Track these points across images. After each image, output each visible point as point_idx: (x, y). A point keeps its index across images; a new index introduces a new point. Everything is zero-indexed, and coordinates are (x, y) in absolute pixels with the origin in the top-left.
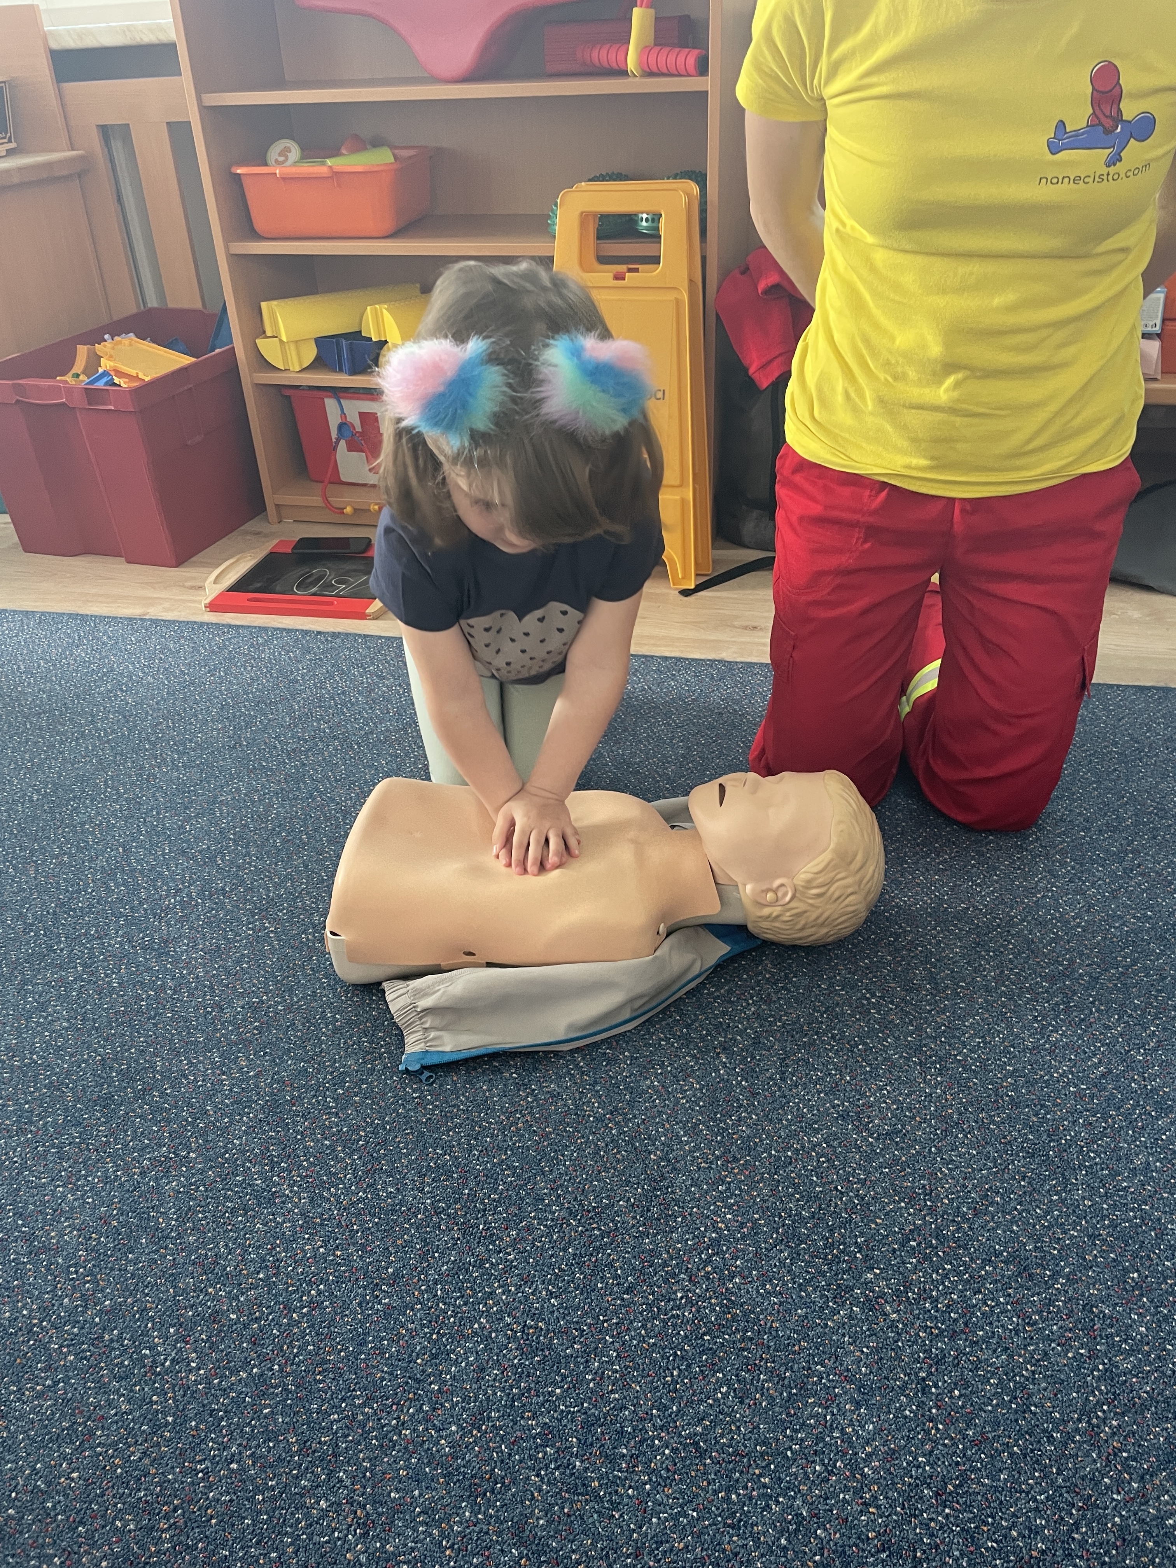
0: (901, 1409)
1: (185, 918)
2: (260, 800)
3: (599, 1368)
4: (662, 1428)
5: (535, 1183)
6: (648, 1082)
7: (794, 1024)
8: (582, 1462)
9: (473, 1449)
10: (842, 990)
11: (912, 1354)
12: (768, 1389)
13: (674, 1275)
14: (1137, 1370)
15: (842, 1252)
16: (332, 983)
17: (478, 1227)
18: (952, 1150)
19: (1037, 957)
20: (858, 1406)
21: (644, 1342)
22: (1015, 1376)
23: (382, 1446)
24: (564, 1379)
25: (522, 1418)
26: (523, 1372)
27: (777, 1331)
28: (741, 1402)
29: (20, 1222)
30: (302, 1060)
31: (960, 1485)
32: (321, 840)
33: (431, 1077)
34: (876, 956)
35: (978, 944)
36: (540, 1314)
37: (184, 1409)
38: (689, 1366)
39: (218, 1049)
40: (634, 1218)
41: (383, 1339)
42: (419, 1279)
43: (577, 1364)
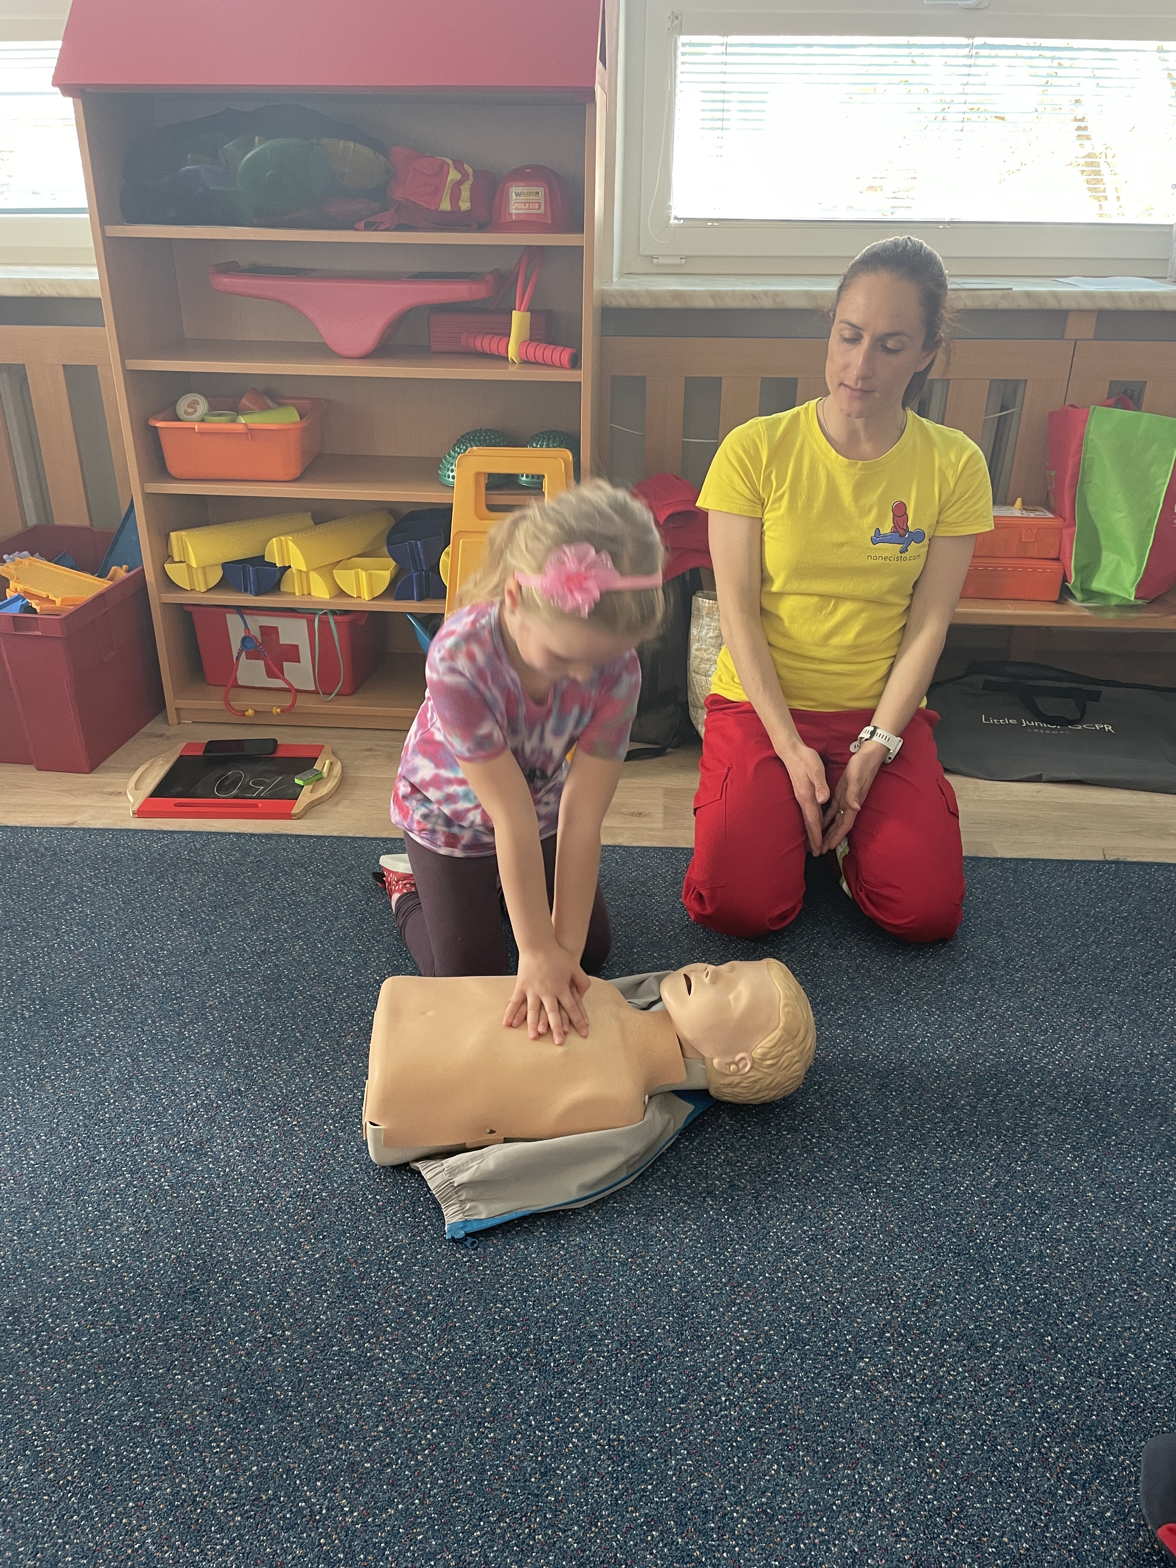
0: (906, 1463)
1: (211, 1120)
2: (246, 1003)
3: (676, 1465)
4: (736, 1503)
5: (586, 1323)
6: (655, 1228)
7: (757, 1166)
8: (683, 1538)
9: (595, 1541)
10: (788, 1134)
11: (906, 1420)
12: (808, 1462)
13: (715, 1384)
14: (1064, 1409)
15: (837, 1348)
16: (364, 1167)
17: (549, 1365)
18: (900, 1257)
19: (928, 1093)
20: (875, 1463)
21: (706, 1439)
22: (981, 1425)
23: (522, 1550)
24: (651, 1476)
25: (627, 1512)
26: (617, 1477)
27: (803, 1416)
28: (790, 1475)
29: (152, 1410)
30: (358, 1239)
31: (961, 1511)
32: (314, 1036)
33: (474, 1242)
34: (808, 1103)
35: (882, 1086)
36: (619, 1429)
37: (350, 1546)
38: (744, 1453)
39: (281, 1237)
40: (673, 1342)
41: (498, 1466)
42: (514, 1414)
43: (658, 1464)
